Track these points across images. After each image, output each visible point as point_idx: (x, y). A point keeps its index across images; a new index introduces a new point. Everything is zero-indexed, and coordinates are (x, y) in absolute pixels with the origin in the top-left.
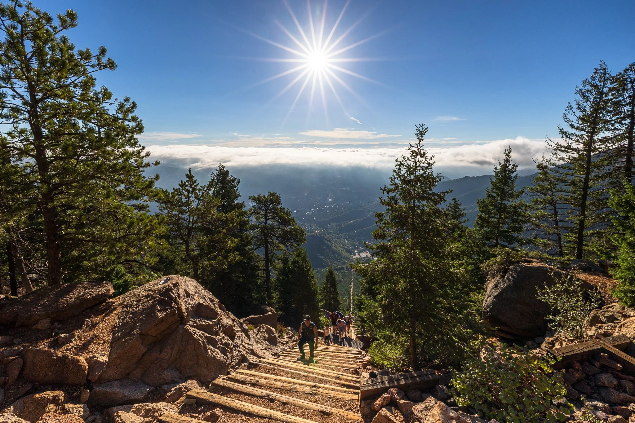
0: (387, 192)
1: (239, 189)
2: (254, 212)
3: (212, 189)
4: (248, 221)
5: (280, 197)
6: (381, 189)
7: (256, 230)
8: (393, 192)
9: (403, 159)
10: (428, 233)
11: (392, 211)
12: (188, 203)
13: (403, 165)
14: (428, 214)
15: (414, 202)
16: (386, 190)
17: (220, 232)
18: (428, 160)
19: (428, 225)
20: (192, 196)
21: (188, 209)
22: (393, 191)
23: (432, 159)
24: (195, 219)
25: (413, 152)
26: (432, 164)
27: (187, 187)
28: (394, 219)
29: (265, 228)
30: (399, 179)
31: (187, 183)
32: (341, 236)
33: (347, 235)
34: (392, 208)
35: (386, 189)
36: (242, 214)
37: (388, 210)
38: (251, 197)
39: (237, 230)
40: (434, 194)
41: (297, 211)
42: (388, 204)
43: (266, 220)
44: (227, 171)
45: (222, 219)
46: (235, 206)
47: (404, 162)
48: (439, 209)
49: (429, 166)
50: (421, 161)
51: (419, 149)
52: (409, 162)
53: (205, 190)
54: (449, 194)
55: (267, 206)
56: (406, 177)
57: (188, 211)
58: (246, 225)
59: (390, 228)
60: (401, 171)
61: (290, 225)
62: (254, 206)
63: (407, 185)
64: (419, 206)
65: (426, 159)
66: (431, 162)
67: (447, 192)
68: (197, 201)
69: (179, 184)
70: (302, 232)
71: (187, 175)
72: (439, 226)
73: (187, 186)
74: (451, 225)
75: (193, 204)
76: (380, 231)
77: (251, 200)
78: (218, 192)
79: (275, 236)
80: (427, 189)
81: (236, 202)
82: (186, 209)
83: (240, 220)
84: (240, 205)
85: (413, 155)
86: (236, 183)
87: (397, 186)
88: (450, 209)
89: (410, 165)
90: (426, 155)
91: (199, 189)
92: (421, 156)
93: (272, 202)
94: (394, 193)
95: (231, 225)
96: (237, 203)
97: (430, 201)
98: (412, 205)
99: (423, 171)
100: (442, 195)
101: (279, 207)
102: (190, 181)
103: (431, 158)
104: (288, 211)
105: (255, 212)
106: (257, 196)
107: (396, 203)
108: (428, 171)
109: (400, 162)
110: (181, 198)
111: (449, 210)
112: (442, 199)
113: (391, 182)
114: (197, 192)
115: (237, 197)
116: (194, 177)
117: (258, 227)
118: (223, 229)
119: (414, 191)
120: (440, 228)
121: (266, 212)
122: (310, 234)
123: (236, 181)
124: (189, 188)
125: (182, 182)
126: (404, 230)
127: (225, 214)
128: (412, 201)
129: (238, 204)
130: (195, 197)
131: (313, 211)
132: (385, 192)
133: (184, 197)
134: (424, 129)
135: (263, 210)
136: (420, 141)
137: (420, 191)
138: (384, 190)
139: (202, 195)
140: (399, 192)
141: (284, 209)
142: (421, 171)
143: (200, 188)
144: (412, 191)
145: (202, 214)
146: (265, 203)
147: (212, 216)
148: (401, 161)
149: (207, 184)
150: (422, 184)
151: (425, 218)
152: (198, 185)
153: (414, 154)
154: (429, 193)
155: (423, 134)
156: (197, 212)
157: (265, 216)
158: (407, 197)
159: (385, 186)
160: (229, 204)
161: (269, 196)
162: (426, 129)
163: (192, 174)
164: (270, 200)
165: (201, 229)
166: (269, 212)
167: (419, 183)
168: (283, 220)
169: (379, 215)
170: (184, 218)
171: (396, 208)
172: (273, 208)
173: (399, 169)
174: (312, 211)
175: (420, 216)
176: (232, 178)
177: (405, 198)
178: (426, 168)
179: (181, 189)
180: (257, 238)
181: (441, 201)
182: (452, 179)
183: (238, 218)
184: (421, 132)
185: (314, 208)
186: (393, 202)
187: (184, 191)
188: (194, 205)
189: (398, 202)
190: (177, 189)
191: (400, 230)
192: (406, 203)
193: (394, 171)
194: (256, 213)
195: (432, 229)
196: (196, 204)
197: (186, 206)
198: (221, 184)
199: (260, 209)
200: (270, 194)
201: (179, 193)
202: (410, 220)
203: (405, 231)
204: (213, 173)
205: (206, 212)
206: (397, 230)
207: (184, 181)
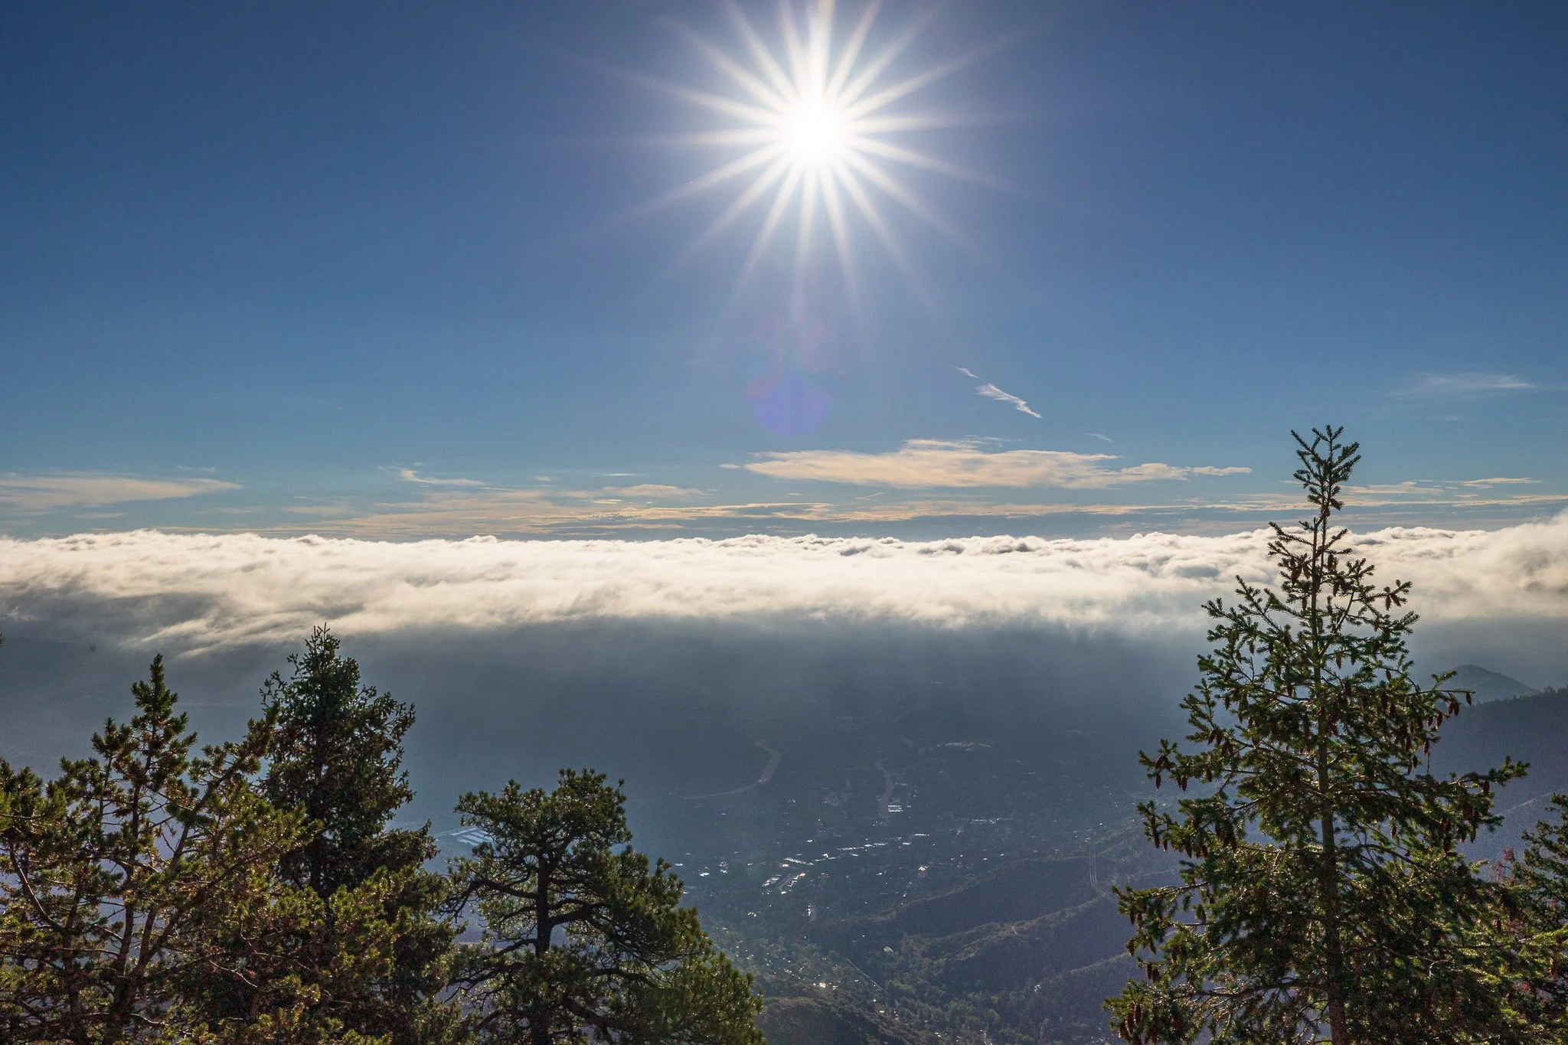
0: (1177, 774)
1: (403, 758)
2: (481, 884)
3: (266, 763)
4: (443, 934)
5: (622, 799)
6: (1146, 761)
7: (489, 985)
8: (1210, 778)
9: (1247, 604)
10: (1422, 1004)
11: (1213, 879)
12: (132, 841)
13: (1252, 631)
14: (1410, 898)
15: (1329, 831)
16: (1169, 765)
17: (289, 1001)
18: (1379, 604)
19: (1416, 961)
20: (156, 803)
21: (130, 871)
22: (1209, 770)
23: (1397, 601)
24: (161, 922)
25: (1295, 565)
26: (1399, 627)
27: (135, 756)
28: (1227, 926)
29: (537, 969)
30: (1235, 705)
31: (136, 735)
32: (955, 1012)
33: (990, 1005)
34: (1210, 866)
35: (1171, 758)
36: (412, 897)
37: (1192, 871)
38: (470, 798)
39: (384, 983)
40: (1432, 788)
41: (715, 871)
42: (1186, 844)
43: (545, 926)
44: (351, 667)
45: (305, 923)
46: (381, 849)
47: (1255, 619)
48: (1463, 870)
49: (1386, 638)
50: (1343, 612)
51: (1323, 549)
52: (1278, 618)
53: (225, 767)
54: (1508, 783)
55: (550, 851)
56: (1268, 697)
57: (129, 884)
58: (432, 957)
59: (1212, 973)
60: (1244, 666)
61: (671, 953)
62: (480, 850)
63: (1283, 736)
64: (1357, 850)
65: (1367, 600)
66: (1396, 613)
67: (1502, 778)
68: (179, 827)
69: (96, 740)
70: (739, 992)
71: (140, 691)
72: (1477, 962)
73: (134, 746)
74: (1545, 954)
75: (157, 842)
76: (1154, 998)
77: (468, 816)
78: (294, 775)
79: (589, 1017)
80: (1392, 759)
81: (388, 827)
82: (119, 869)
83: (400, 929)
84: (407, 844)
85: (1294, 579)
86: (390, 728)
87: (1228, 746)
88: (1545, 853)
89: (1285, 636)
90: (1365, 581)
91: (196, 763)
92: (1341, 584)
93: (577, 824)
94: (1216, 784)
95: (348, 960)
96: (393, 836)
97: (1413, 824)
98: (1317, 848)
99: (1359, 664)
100: (1474, 789)
101: (616, 849)
102: (155, 723)
103: (1391, 597)
104: (666, 875)
105: (485, 882)
106: (499, 794)
107: (1229, 837)
108: (1387, 662)
109: (1233, 616)
110: (98, 814)
111: (1542, 862)
112: (1476, 812)
113: (1193, 721)
114: (185, 777)
115: (390, 801)
116: (174, 699)
117: (501, 967)
118: (305, 982)
119: (1322, 770)
120: (1488, 978)
121: (543, 884)
122: (785, 1001)
123: (392, 717)
124: (143, 760)
125: (110, 729)
126: (1284, 988)
127: (324, 895)
128: (1317, 824)
129: (395, 840)
130: (172, 809)
131: (802, 868)
132: (1165, 774)
133: (113, 808)
134: (1338, 453)
135: (530, 868)
136: (1325, 513)
137: (1353, 767)
138: (1158, 765)
139: (208, 795)
140: (1239, 778)
141: (642, 862)
142: (1346, 661)
143: (203, 758)
144: (1310, 770)
145: (200, 897)
146: (541, 828)
147: (252, 909)
148: (1239, 612)
149: (240, 736)
150: (1359, 730)
151: (1399, 920)
152: (191, 740)
153: (1302, 578)
154: (1401, 778)
155: (1336, 478)
156: (173, 887)
157: (541, 902)
158: (1287, 806)
159: (1164, 743)
160: (351, 842)
161: (563, 792)
162: (1347, 452)
163: (169, 686)
164: (567, 817)
165: (188, 983)
166: (560, 882)
167: (1339, 724)
168: (633, 922)
169: (1144, 901)
170: (104, 921)
171: (1232, 865)
172: (581, 861)
173: (1232, 651)
174: (794, 870)
175: (1369, 908)
176: (370, 702)
177: (1274, 809)
178: (1373, 646)
179: (103, 762)
180: (493, 1029)
181: (1476, 821)
182: (1541, 687)
183: (390, 919)
184: (1328, 466)
185: (809, 853)
186: (1211, 828)
187: (114, 775)
188: (162, 849)
189: (1241, 833)
190: (79, 766)
191: (1267, 987)
192: (1284, 834)
193: (1205, 664)
194: (492, 885)
195: (1438, 982)
196: (174, 842)
197: (116, 858)
198: (316, 733)
199: (514, 862)
200: (571, 783)
201: (90, 788)
202: (1314, 932)
203: (1293, 991)
204: (276, 676)
205: (222, 887)
206: (1248, 991)
207: (123, 720)
